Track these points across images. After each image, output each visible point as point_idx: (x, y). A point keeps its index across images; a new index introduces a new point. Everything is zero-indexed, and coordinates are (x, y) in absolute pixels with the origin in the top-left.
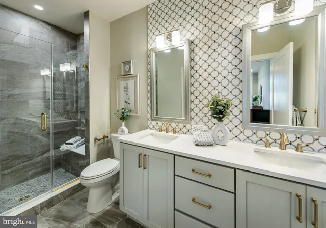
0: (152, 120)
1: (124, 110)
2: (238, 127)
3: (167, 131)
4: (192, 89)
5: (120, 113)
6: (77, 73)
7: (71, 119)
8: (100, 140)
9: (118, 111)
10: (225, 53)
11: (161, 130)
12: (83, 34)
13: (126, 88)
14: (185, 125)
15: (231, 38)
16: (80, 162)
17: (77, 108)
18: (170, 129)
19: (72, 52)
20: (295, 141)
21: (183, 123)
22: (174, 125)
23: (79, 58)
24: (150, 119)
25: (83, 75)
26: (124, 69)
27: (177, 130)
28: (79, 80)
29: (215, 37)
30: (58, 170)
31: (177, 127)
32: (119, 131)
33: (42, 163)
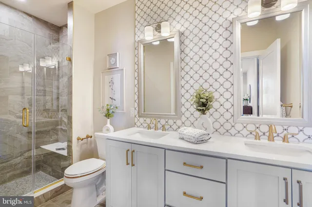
0: (140, 117)
1: (109, 107)
2: (229, 121)
3: (156, 128)
4: (183, 82)
5: (105, 110)
6: (59, 67)
7: (51, 118)
8: (83, 139)
9: (103, 107)
10: (216, 46)
11: (149, 128)
12: (66, 26)
13: (112, 82)
14: (175, 121)
15: (221, 30)
16: (62, 163)
17: (58, 106)
18: (159, 126)
19: (53, 45)
20: (282, 133)
21: (173, 119)
22: (163, 122)
23: (61, 52)
24: (137, 116)
25: (65, 70)
26: (110, 62)
27: (167, 127)
28: (61, 76)
29: (206, 29)
30: (38, 173)
31: (167, 124)
32: (104, 129)
33: (20, 165)
